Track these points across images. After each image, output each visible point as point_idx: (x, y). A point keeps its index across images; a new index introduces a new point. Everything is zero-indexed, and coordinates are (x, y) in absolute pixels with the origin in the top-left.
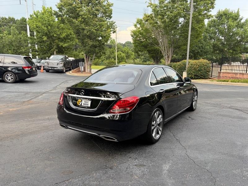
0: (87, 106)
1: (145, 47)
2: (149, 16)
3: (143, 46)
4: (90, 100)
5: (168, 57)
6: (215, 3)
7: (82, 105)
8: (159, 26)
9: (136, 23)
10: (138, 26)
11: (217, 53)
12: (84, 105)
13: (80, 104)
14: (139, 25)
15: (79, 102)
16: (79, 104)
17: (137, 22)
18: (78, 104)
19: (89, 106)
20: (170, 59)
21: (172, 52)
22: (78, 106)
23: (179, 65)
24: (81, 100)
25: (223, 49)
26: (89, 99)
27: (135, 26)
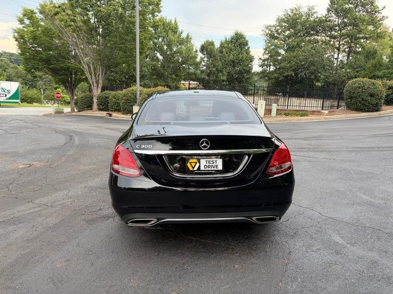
0: (215, 169)
1: (47, 61)
2: (59, 7)
3: (41, 59)
4: (219, 156)
5: (97, 82)
6: (161, 5)
7: (202, 168)
8: (78, 27)
9: (21, 16)
10: (27, 22)
11: (155, 79)
12: (207, 169)
13: (196, 168)
14: (29, 21)
15: (193, 164)
16: (193, 168)
17: (24, 15)
18: (191, 169)
19: (220, 168)
20: (100, 86)
21: (103, 74)
22: (192, 172)
23: (124, 96)
24: (197, 159)
25: (163, 74)
26: (216, 155)
27: (21, 21)
